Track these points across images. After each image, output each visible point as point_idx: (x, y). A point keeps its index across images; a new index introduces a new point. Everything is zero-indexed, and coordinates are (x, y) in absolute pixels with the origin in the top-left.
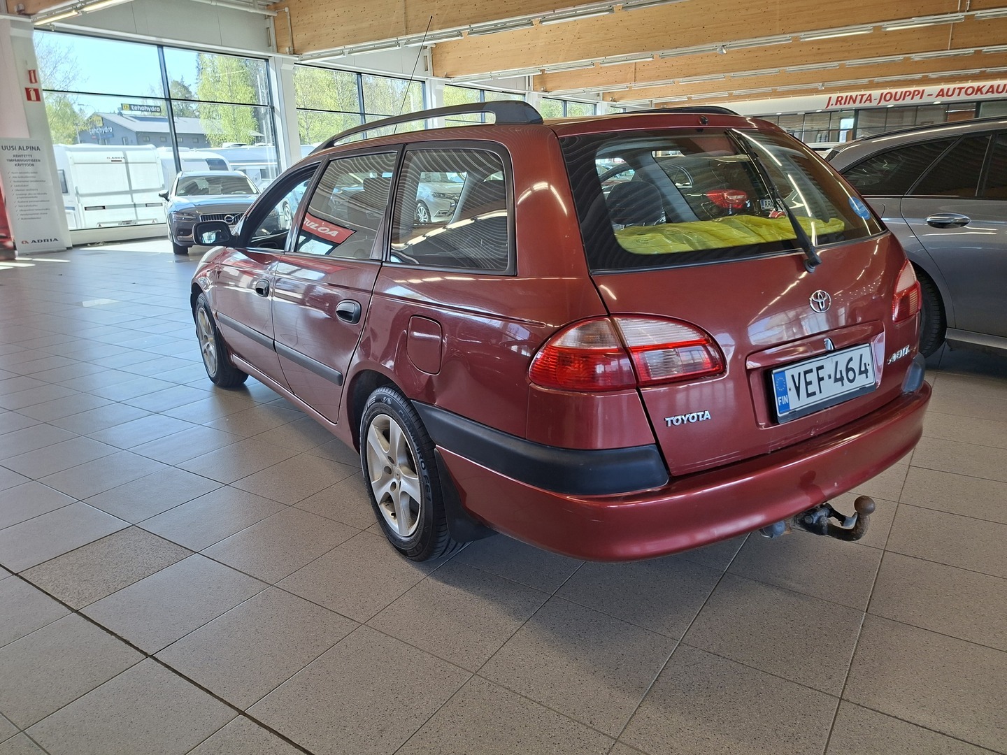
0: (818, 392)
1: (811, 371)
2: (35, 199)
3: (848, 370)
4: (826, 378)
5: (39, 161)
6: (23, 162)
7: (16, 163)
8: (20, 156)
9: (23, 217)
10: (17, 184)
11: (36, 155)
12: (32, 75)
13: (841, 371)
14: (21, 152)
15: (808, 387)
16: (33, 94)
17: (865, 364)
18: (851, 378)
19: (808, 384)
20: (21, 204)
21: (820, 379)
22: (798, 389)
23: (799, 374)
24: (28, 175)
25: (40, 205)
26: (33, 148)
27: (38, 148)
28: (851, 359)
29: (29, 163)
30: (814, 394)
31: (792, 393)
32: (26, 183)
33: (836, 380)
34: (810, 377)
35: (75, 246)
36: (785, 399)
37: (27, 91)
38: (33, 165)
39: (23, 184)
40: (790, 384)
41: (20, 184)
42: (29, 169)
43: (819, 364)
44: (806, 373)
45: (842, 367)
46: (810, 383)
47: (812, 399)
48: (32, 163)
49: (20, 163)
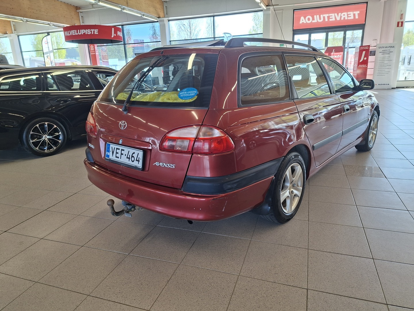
0: (120, 158)
1: (119, 149)
2: (386, 68)
3: (132, 156)
4: (124, 155)
5: (392, 52)
6: (385, 53)
7: (383, 53)
8: (385, 50)
9: (378, 75)
10: (380, 62)
11: (392, 49)
12: (402, 16)
13: (130, 155)
14: (386, 49)
15: (117, 154)
16: (400, 24)
17: (139, 158)
18: (133, 160)
19: (117, 153)
20: (379, 70)
21: (122, 154)
22: (113, 153)
23: (114, 148)
24: (385, 58)
25: (387, 70)
26: (392, 47)
27: (394, 47)
28: (134, 153)
29: (388, 53)
30: (118, 158)
31: (111, 153)
32: (384, 61)
33: (127, 158)
34: (118, 151)
35: (397, 88)
36: (108, 154)
37: (398, 23)
38: (389, 54)
39: (382, 61)
40: (111, 150)
41: (381, 62)
42: (387, 55)
43: (123, 148)
44: (117, 149)
45: (130, 154)
46: (118, 153)
47: (117, 159)
48: (389, 53)
49: (384, 53)
